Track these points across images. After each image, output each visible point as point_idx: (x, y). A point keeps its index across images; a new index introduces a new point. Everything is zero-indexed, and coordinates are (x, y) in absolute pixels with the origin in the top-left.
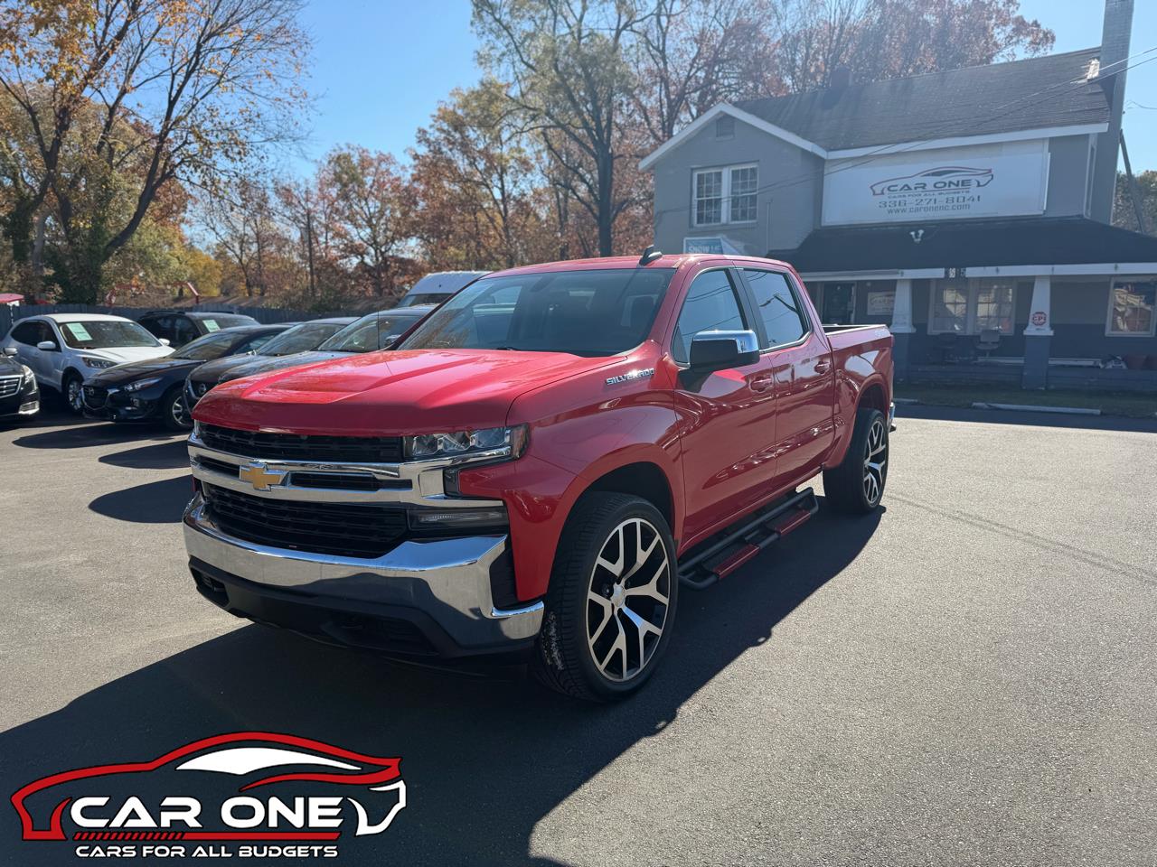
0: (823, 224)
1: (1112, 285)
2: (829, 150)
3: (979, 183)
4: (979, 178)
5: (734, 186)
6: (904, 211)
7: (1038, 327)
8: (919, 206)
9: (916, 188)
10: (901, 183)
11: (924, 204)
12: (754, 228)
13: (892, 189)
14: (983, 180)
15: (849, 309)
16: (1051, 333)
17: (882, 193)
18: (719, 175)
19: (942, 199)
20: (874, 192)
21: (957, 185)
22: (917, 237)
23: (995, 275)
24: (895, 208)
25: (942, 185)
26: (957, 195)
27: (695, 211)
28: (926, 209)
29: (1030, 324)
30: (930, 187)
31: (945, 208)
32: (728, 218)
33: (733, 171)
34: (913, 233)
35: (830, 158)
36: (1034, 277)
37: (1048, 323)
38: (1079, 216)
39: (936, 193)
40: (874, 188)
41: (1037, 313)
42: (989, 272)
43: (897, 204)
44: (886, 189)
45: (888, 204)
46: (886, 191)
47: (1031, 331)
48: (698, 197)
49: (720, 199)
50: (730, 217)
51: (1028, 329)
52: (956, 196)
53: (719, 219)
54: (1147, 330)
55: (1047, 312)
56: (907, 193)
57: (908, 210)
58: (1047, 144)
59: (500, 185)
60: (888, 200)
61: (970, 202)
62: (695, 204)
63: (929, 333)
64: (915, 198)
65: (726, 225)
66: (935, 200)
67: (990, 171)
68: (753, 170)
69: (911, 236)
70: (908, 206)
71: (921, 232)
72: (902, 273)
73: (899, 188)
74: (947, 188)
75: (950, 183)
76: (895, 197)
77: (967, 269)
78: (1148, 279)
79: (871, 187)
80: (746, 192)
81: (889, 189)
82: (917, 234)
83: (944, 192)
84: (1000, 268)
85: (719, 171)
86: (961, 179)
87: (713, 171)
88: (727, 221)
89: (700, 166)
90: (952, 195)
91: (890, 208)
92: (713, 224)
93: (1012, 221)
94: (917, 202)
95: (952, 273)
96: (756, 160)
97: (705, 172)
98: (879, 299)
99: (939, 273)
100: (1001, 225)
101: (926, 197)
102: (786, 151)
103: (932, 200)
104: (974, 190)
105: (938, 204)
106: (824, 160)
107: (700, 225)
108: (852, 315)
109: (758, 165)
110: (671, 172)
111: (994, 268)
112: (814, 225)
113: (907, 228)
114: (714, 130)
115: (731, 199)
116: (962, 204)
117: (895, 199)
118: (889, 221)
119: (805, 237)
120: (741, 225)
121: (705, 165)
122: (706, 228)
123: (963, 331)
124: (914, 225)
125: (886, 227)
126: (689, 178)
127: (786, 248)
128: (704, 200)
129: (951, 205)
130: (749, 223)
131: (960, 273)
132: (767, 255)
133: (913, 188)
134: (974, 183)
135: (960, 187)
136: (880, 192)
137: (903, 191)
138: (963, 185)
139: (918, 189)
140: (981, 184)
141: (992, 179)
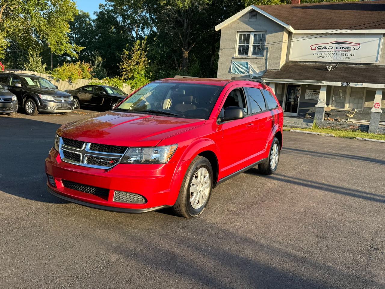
0: (290, 60)
2: (295, 29)
4: (355, 47)
5: (255, 41)
6: (323, 57)
7: (376, 109)
8: (330, 56)
9: (329, 48)
10: (323, 46)
11: (332, 55)
12: (262, 59)
14: (356, 48)
15: (297, 96)
16: (382, 112)
18: (249, 36)
20: (312, 48)
21: (346, 49)
22: (329, 69)
23: (361, 86)
24: (320, 56)
25: (340, 48)
27: (237, 49)
28: (332, 57)
29: (373, 107)
30: (334, 48)
31: (340, 58)
32: (251, 54)
33: (255, 34)
35: (294, 33)
36: (376, 89)
37: (380, 107)
39: (336, 51)
41: (377, 103)
42: (359, 85)
43: (321, 54)
45: (317, 54)
46: (316, 48)
47: (373, 110)
48: (239, 44)
49: (249, 45)
52: (345, 53)
53: (247, 53)
55: (380, 103)
57: (325, 57)
58: (382, 36)
60: (317, 52)
61: (350, 56)
62: (238, 47)
64: (329, 52)
65: (250, 56)
67: (359, 44)
68: (263, 35)
69: (327, 67)
71: (331, 66)
72: (324, 83)
74: (341, 49)
75: (343, 47)
77: (351, 83)
79: (311, 46)
80: (260, 44)
81: (318, 48)
82: (329, 67)
83: (340, 51)
84: (364, 84)
85: (249, 34)
86: (347, 46)
87: (246, 33)
89: (241, 31)
90: (343, 53)
91: (318, 56)
92: (245, 56)
93: (366, 65)
94: (329, 54)
95: (344, 84)
96: (265, 30)
97: (243, 33)
98: (310, 93)
99: (339, 84)
100: (362, 67)
101: (333, 53)
102: (278, 28)
103: (335, 54)
104: (352, 52)
105: (337, 56)
106: (292, 33)
107: (238, 56)
108: (299, 98)
109: (266, 32)
110: (228, 32)
111: (361, 84)
112: (286, 60)
113: (324, 64)
114: (248, 16)
115: (253, 46)
116: (347, 57)
117: (320, 52)
118: (317, 61)
119: (282, 65)
120: (256, 57)
121: (243, 31)
122: (242, 57)
123: (343, 108)
124: (327, 64)
125: (316, 63)
126: (236, 35)
127: (275, 68)
128: (241, 45)
129: (342, 57)
130: (260, 57)
131: (348, 84)
132: (267, 71)
133: (328, 48)
134: (352, 49)
135: (347, 49)
136: (314, 49)
137: (323, 49)
138: (348, 49)
139: (330, 49)
140: (355, 49)
141: (360, 48)
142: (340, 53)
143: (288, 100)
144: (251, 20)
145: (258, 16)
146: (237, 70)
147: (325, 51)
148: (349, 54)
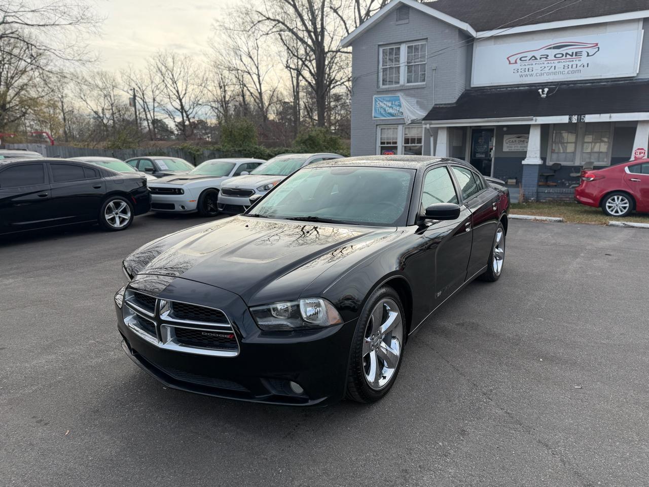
0: (472, 86)
2: (477, 31)
3: (588, 53)
4: (588, 50)
5: (409, 57)
6: (531, 75)
8: (543, 72)
9: (540, 58)
10: (530, 55)
11: (547, 70)
12: (424, 88)
13: (522, 59)
14: (591, 51)
15: (490, 147)
17: (516, 62)
18: (399, 49)
20: (510, 62)
21: (572, 56)
22: (543, 94)
23: (608, 120)
24: (525, 73)
25: (561, 55)
26: (572, 63)
27: (381, 74)
28: (548, 74)
30: (551, 57)
31: (562, 73)
32: (404, 80)
33: (408, 47)
35: (477, 37)
36: (636, 123)
39: (555, 62)
40: (509, 59)
41: (639, 149)
42: (604, 118)
43: (527, 70)
44: (519, 59)
45: (520, 71)
46: (518, 61)
48: (383, 66)
49: (400, 67)
50: (406, 80)
52: (570, 64)
53: (398, 83)
55: (646, 149)
56: (534, 62)
57: (535, 75)
58: (641, 24)
60: (520, 68)
61: (581, 68)
62: (381, 71)
63: (547, 164)
64: (541, 65)
65: (403, 86)
66: (555, 67)
67: (597, 44)
68: (423, 45)
69: (539, 92)
70: (535, 72)
71: (546, 90)
72: (536, 120)
73: (528, 58)
74: (564, 57)
75: (567, 54)
76: (525, 65)
77: (587, 116)
79: (508, 58)
80: (418, 62)
81: (520, 59)
82: (543, 91)
83: (562, 61)
84: (613, 115)
85: (398, 47)
86: (575, 51)
87: (394, 47)
88: (404, 83)
89: (385, 43)
90: (568, 63)
91: (521, 74)
92: (394, 86)
93: (612, 81)
94: (541, 69)
95: (575, 119)
96: (425, 37)
97: (388, 48)
98: (512, 140)
99: (565, 119)
100: (604, 85)
101: (548, 65)
102: (447, 31)
103: (553, 67)
104: (584, 59)
105: (557, 70)
106: (474, 37)
107: (385, 87)
108: (492, 151)
109: (427, 41)
110: (364, 48)
111: (608, 115)
112: (466, 87)
113: (533, 88)
114: (395, 16)
115: (407, 67)
116: (575, 69)
117: (524, 67)
118: (520, 83)
119: (460, 95)
120: (414, 86)
121: (388, 42)
122: (388, 88)
123: (572, 163)
124: (538, 86)
125: (518, 87)
126: (377, 52)
127: (447, 103)
128: (387, 68)
129: (567, 70)
130: (420, 85)
131: (581, 119)
132: (434, 108)
134: (584, 54)
135: (574, 57)
136: (514, 62)
137: (531, 61)
138: (576, 55)
139: (542, 59)
140: (590, 55)
141: (598, 50)
142: (561, 65)
143: (475, 156)
144: (400, 22)
145: (411, 15)
146: (383, 112)
147: (534, 63)
148: (579, 63)
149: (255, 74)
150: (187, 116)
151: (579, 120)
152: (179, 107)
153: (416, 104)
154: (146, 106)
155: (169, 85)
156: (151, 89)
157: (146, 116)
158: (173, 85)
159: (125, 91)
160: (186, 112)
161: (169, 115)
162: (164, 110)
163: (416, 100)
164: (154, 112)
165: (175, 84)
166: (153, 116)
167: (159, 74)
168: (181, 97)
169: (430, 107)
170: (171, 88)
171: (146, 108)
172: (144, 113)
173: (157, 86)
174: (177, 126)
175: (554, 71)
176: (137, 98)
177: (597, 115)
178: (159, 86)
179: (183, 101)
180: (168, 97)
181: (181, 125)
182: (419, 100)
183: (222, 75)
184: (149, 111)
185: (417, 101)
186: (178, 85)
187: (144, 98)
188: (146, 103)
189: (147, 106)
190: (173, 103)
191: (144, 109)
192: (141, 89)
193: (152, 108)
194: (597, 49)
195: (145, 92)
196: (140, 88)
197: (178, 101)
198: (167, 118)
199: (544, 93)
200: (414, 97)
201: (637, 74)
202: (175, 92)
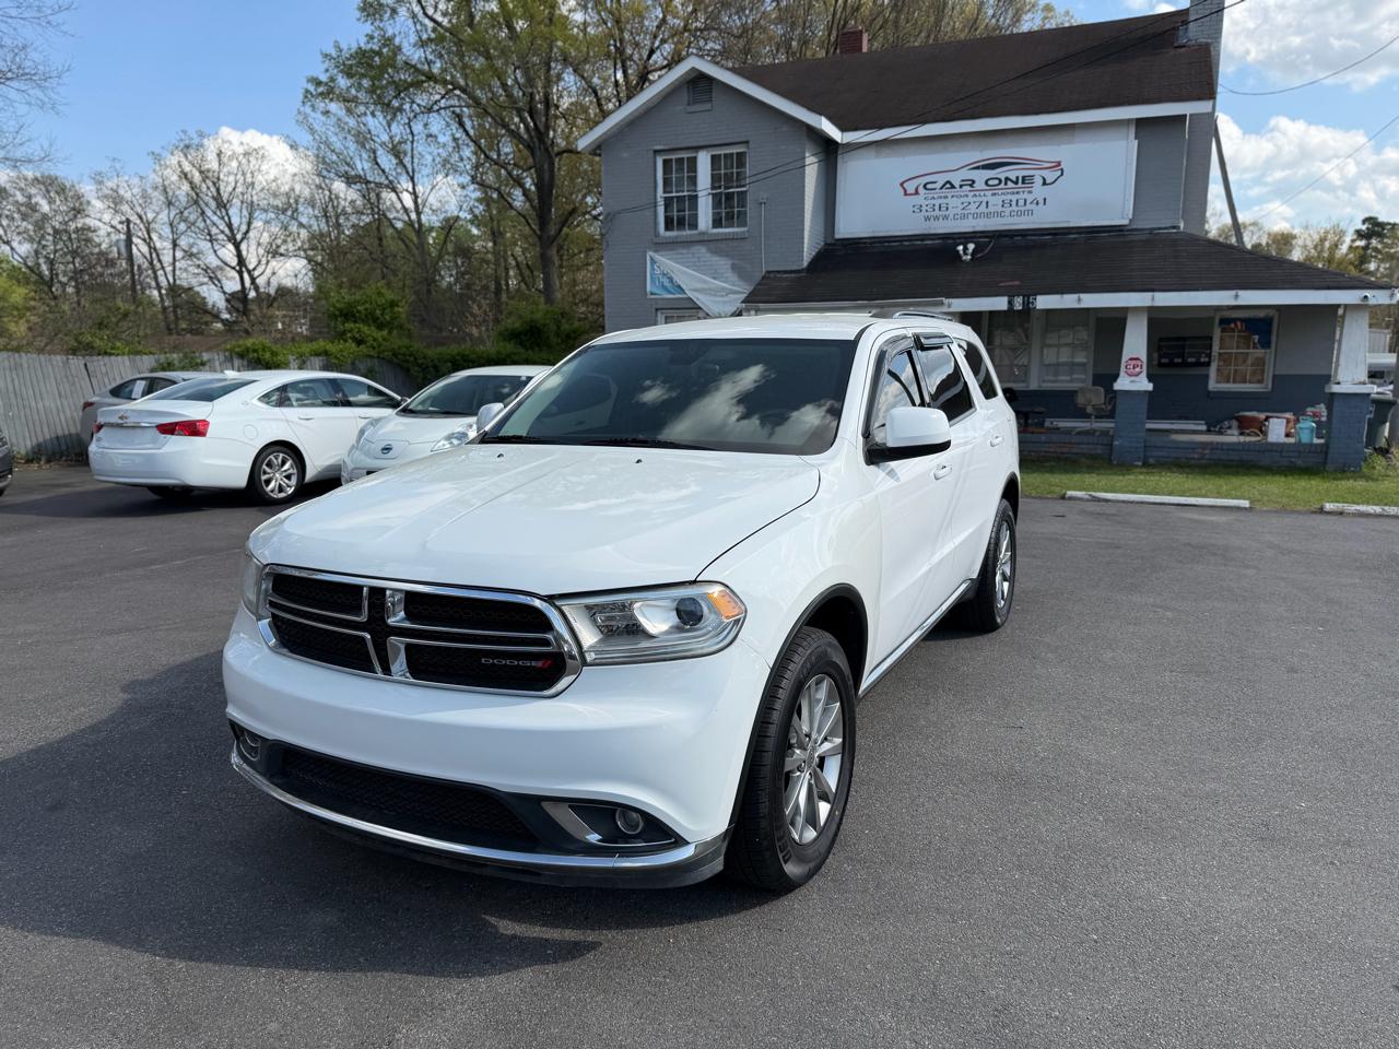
0: (837, 236)
1: (1217, 321)
2: (843, 129)
3: (1044, 179)
4: (1045, 173)
5: (715, 179)
6: (946, 217)
7: (1133, 378)
8: (966, 212)
9: (961, 186)
10: (942, 179)
11: (973, 208)
12: (743, 239)
14: (1050, 176)
16: (1150, 387)
17: (917, 193)
18: (693, 162)
19: (996, 201)
20: (905, 191)
21: (1016, 183)
22: (965, 254)
23: (1075, 306)
24: (934, 214)
25: (997, 182)
26: (1017, 196)
27: (661, 210)
29: (1122, 373)
30: (979, 185)
31: (1000, 214)
32: (707, 222)
33: (713, 157)
34: (961, 248)
35: (844, 142)
36: (1125, 310)
37: (1144, 374)
38: (1174, 227)
39: (986, 193)
40: (905, 185)
41: (1131, 359)
42: (1069, 301)
43: (937, 208)
44: (921, 187)
45: (924, 209)
46: (921, 190)
47: (1123, 383)
48: (665, 192)
49: (697, 196)
50: (710, 222)
51: (1119, 380)
52: (1014, 198)
53: (694, 225)
54: (1260, 382)
55: (1144, 358)
56: (949, 193)
57: (951, 217)
58: (1132, 130)
59: (410, 189)
60: (924, 203)
61: (1033, 206)
62: (661, 203)
64: (962, 200)
65: (706, 233)
66: (987, 203)
67: (1059, 164)
68: (740, 155)
69: (958, 251)
70: (951, 212)
71: (971, 247)
72: (949, 306)
73: (938, 186)
74: (1002, 186)
75: (1007, 179)
76: (933, 198)
77: (1039, 297)
78: (1261, 314)
79: (902, 184)
80: (732, 187)
81: (925, 186)
82: (965, 249)
83: (1000, 192)
84: (1084, 296)
85: (694, 155)
86: (1021, 173)
87: (685, 155)
88: (708, 228)
89: (666, 147)
90: (1009, 197)
91: (926, 214)
92: (687, 232)
93: (1088, 233)
94: (963, 206)
95: (1018, 304)
96: (744, 139)
97: (674, 157)
99: (1002, 303)
100: (1074, 239)
101: (975, 199)
102: (785, 128)
103: (984, 204)
104: (1038, 190)
105: (991, 209)
106: (837, 143)
107: (669, 234)
109: (748, 147)
110: (625, 155)
111: (1075, 296)
112: (825, 238)
113: (950, 241)
114: (684, 96)
115: (711, 197)
116: (1023, 209)
117: (933, 202)
118: (926, 232)
119: (814, 253)
120: (726, 234)
121: (674, 146)
122: (677, 237)
123: (1024, 385)
124: (959, 238)
125: (922, 240)
126: (651, 164)
127: (788, 268)
128: (673, 197)
129: (1007, 210)
130: (737, 233)
131: (1028, 303)
132: (763, 278)
133: (957, 186)
134: (1038, 181)
135: (1020, 185)
136: (913, 191)
137: (943, 190)
138: (1023, 183)
139: (964, 188)
140: (1048, 182)
141: (1062, 174)
142: (998, 200)
144: (695, 108)
145: (716, 94)
146: (667, 283)
147: (949, 195)
148: (1030, 198)
149: (407, 191)
150: (253, 280)
151: (1026, 304)
152: (234, 262)
153: (730, 270)
154: (154, 255)
155: (209, 213)
156: (166, 219)
157: (156, 278)
158: (218, 213)
159: (105, 223)
160: (249, 272)
161: (211, 278)
162: (199, 266)
163: (730, 262)
164: (174, 271)
165: (223, 210)
166: (171, 280)
167: (186, 187)
168: (239, 237)
169: (758, 276)
170: (215, 218)
171: (155, 262)
172: (150, 272)
173: (182, 213)
174: (227, 300)
175: (986, 211)
176: (135, 240)
177: (1057, 297)
178: (186, 213)
179: (243, 247)
180: (208, 238)
181: (238, 300)
182: (736, 262)
183: (330, 191)
184: (163, 268)
185: (733, 264)
186: (231, 212)
187: (150, 238)
188: (155, 249)
189: (158, 255)
190: (218, 253)
191: (151, 263)
192: (144, 217)
193: (171, 260)
194: (1059, 173)
195: (152, 226)
196: (140, 217)
197: (230, 247)
198: (206, 284)
199: (967, 251)
200: (726, 256)
201: (1131, 220)
202: (223, 226)
